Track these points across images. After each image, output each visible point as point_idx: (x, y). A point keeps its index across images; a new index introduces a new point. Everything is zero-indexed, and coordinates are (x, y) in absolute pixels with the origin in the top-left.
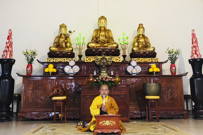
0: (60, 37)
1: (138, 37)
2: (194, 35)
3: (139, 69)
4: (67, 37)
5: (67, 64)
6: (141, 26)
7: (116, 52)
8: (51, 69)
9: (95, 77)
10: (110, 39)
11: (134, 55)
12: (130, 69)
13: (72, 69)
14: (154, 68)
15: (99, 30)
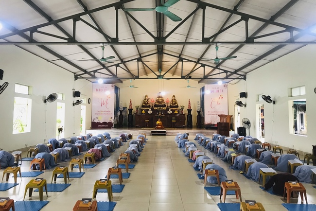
0: (145, 100)
1: (173, 100)
2: (189, 101)
3: (171, 112)
4: (148, 100)
5: (148, 110)
6: (174, 96)
7: (164, 106)
9: (157, 115)
10: (163, 101)
11: (171, 107)
12: (168, 112)
13: (150, 112)
14: (176, 112)
15: (159, 97)
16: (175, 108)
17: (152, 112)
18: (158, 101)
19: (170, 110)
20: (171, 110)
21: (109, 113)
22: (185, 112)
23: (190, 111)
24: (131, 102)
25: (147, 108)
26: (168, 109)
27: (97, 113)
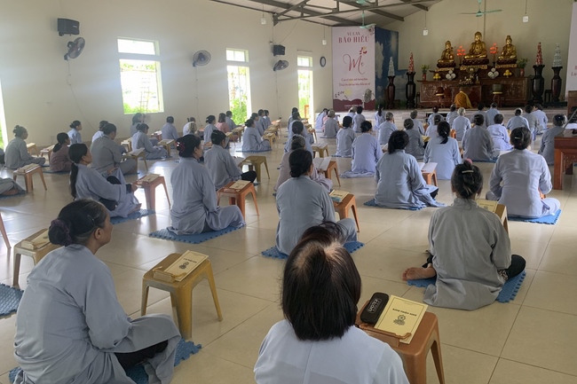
0: (446, 51)
1: (506, 47)
2: (539, 47)
4: (450, 52)
5: (447, 72)
6: (509, 38)
7: (485, 61)
8: (437, 76)
10: (483, 51)
12: (490, 74)
13: (450, 76)
14: (507, 73)
15: (475, 43)
16: (507, 66)
17: (454, 75)
18: (472, 52)
19: (493, 70)
20: (497, 70)
21: (364, 82)
22: (530, 71)
23: (539, 68)
24: (411, 58)
25: (446, 69)
26: (489, 69)
27: (342, 82)
